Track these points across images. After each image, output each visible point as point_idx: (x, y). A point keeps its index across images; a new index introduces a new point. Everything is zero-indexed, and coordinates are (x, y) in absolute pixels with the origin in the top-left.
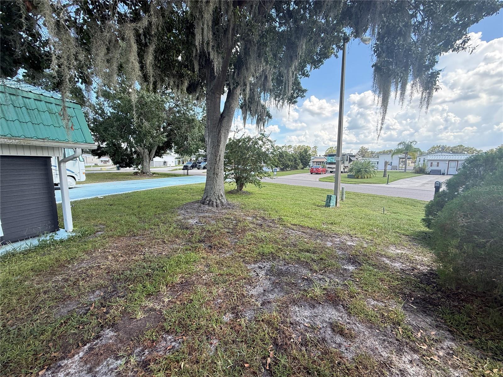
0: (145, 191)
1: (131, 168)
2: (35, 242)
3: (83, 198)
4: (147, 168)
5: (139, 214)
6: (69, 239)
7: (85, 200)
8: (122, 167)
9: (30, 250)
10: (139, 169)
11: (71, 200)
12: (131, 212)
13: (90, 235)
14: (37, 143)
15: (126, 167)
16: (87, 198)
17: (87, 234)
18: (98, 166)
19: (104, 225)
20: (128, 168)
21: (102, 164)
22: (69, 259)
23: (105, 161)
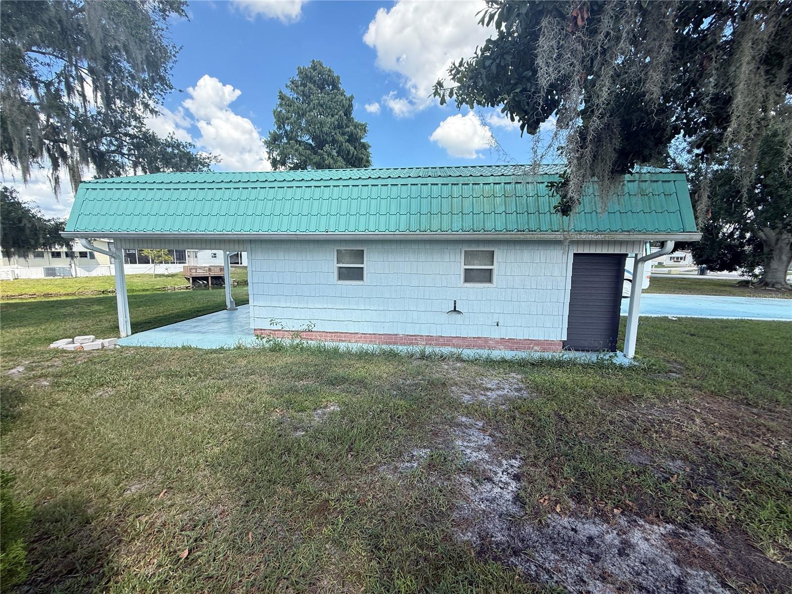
0: (770, 322)
1: (734, 273)
2: (593, 357)
3: (644, 315)
4: (780, 275)
5: (758, 367)
6: (630, 367)
7: (647, 318)
8: (712, 269)
9: (588, 364)
10: (756, 276)
11: (640, 315)
12: (737, 357)
13: (659, 372)
14: (621, 236)
15: (721, 270)
16: (650, 315)
17: (655, 370)
18: (664, 267)
19: (681, 364)
20: (725, 272)
21: (672, 263)
22: (634, 395)
23: (677, 258)
